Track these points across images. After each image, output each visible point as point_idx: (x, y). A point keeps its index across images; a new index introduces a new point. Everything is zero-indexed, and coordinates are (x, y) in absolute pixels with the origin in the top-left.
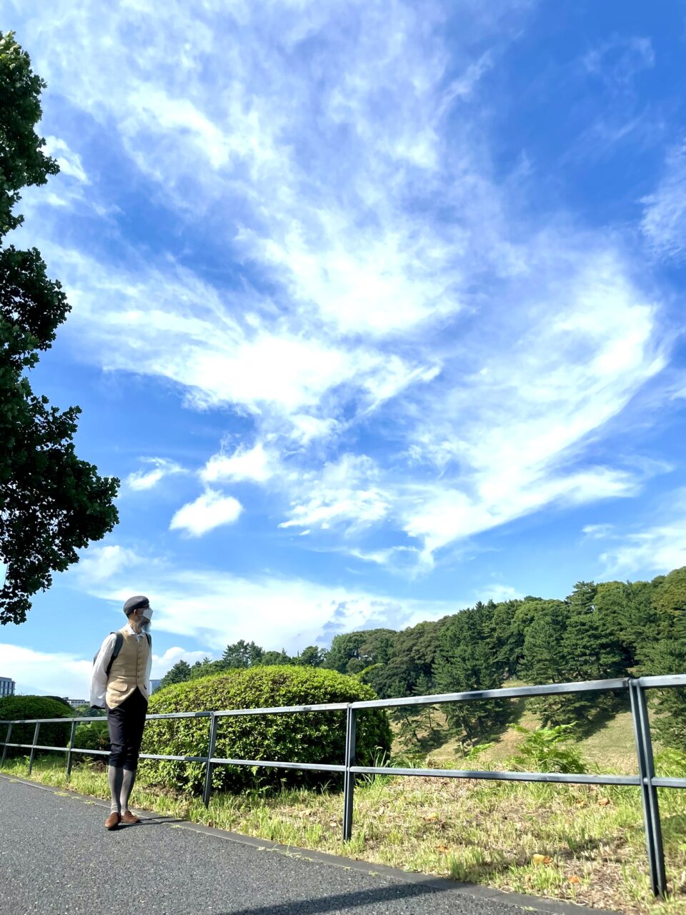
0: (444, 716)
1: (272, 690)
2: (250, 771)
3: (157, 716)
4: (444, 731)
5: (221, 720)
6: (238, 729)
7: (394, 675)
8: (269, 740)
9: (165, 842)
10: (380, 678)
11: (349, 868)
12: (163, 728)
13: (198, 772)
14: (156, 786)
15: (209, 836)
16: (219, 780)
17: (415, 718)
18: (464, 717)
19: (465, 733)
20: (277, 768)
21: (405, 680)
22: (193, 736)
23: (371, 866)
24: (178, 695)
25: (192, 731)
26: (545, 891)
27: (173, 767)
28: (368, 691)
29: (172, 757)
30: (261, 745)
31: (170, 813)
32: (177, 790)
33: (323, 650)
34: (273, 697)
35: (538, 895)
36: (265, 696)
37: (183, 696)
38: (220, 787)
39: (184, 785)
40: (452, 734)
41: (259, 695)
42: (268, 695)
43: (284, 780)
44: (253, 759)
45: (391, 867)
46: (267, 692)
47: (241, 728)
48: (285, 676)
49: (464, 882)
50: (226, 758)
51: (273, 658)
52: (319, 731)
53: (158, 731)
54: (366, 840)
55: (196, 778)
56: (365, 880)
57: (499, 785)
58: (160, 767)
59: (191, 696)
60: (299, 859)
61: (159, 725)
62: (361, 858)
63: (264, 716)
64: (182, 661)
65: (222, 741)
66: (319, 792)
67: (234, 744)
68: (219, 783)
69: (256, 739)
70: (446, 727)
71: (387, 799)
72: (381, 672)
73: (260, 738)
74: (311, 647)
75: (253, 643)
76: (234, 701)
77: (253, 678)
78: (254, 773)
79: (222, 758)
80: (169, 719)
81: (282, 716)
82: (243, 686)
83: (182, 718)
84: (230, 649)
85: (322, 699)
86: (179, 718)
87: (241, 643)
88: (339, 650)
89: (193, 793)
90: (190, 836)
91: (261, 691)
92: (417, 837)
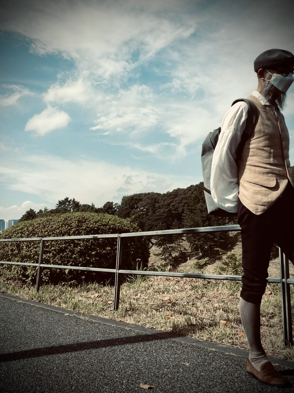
0: (189, 244)
1: (78, 226)
2: (64, 272)
3: (10, 240)
4: (188, 252)
5: (47, 243)
6: (57, 248)
7: (159, 219)
8: (75, 255)
9: (12, 310)
10: (151, 221)
11: (115, 326)
12: (14, 247)
13: (34, 272)
14: (10, 279)
15: (38, 307)
16: (46, 277)
17: (171, 245)
18: (200, 245)
19: (201, 254)
20: (80, 270)
21: (166, 222)
22: (31, 252)
23: (128, 325)
24: (23, 228)
25: (30, 249)
26: (224, 341)
27: (20, 269)
28: (135, 227)
29: (19, 263)
30: (71, 257)
31: (17, 294)
32: (23, 282)
33: (116, 204)
34: (78, 230)
35: (219, 343)
36: (73, 230)
37: (25, 229)
38: (47, 280)
39: (26, 279)
40: (193, 255)
41: (70, 229)
42: (75, 229)
43: (83, 277)
44: (66, 265)
45: (139, 326)
46: (75, 227)
47: (59, 247)
48: (86, 218)
49: (179, 334)
50: (50, 264)
51: (86, 208)
52: (106, 250)
53: (11, 248)
54: (127, 311)
55: (33, 275)
56: (123, 332)
57: (209, 282)
58: (13, 269)
59: (30, 229)
60: (87, 320)
61: (11, 245)
62: (123, 320)
63: (73, 240)
64: (31, 209)
65: (48, 255)
66: (104, 285)
67: (56, 256)
68: (46, 278)
69: (68, 254)
70: (190, 251)
71: (143, 289)
72: (151, 218)
73: (70, 254)
74: (109, 202)
75: (74, 199)
76: (55, 232)
77: (67, 219)
78: (67, 273)
79: (48, 264)
80: (18, 241)
81: (83, 241)
82: (61, 224)
83: (25, 241)
84: (60, 202)
85: (107, 232)
86: (23, 241)
87: (67, 199)
88: (126, 204)
89: (31, 283)
90: (27, 307)
91: (71, 226)
92: (157, 310)
